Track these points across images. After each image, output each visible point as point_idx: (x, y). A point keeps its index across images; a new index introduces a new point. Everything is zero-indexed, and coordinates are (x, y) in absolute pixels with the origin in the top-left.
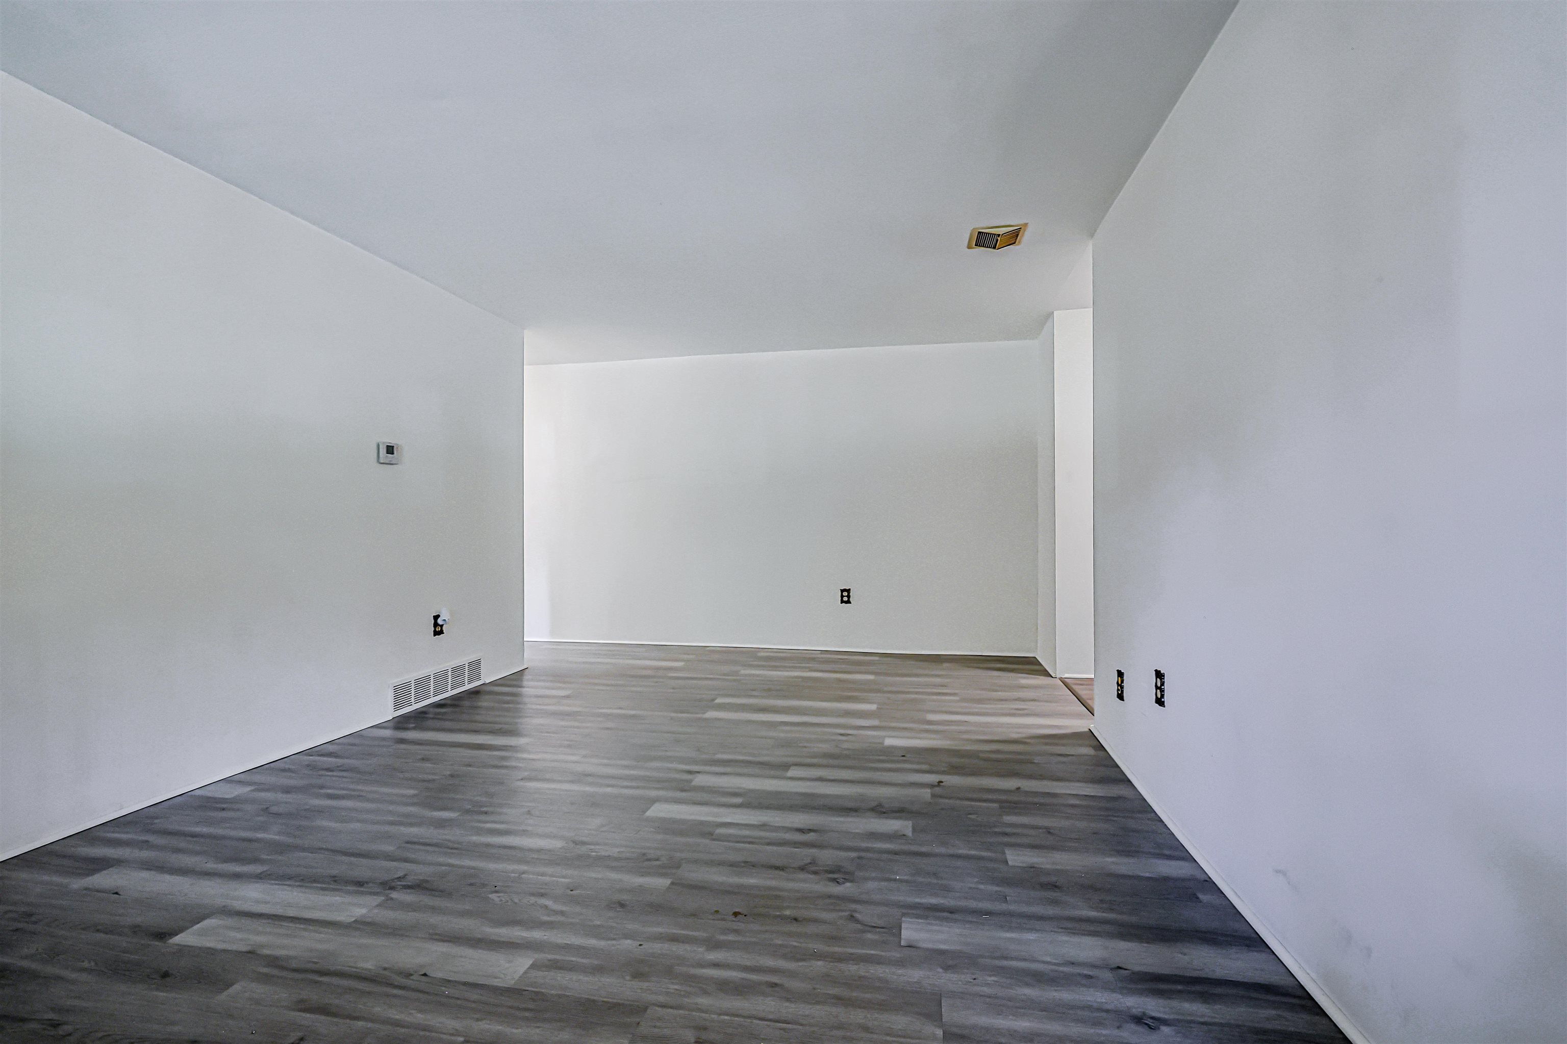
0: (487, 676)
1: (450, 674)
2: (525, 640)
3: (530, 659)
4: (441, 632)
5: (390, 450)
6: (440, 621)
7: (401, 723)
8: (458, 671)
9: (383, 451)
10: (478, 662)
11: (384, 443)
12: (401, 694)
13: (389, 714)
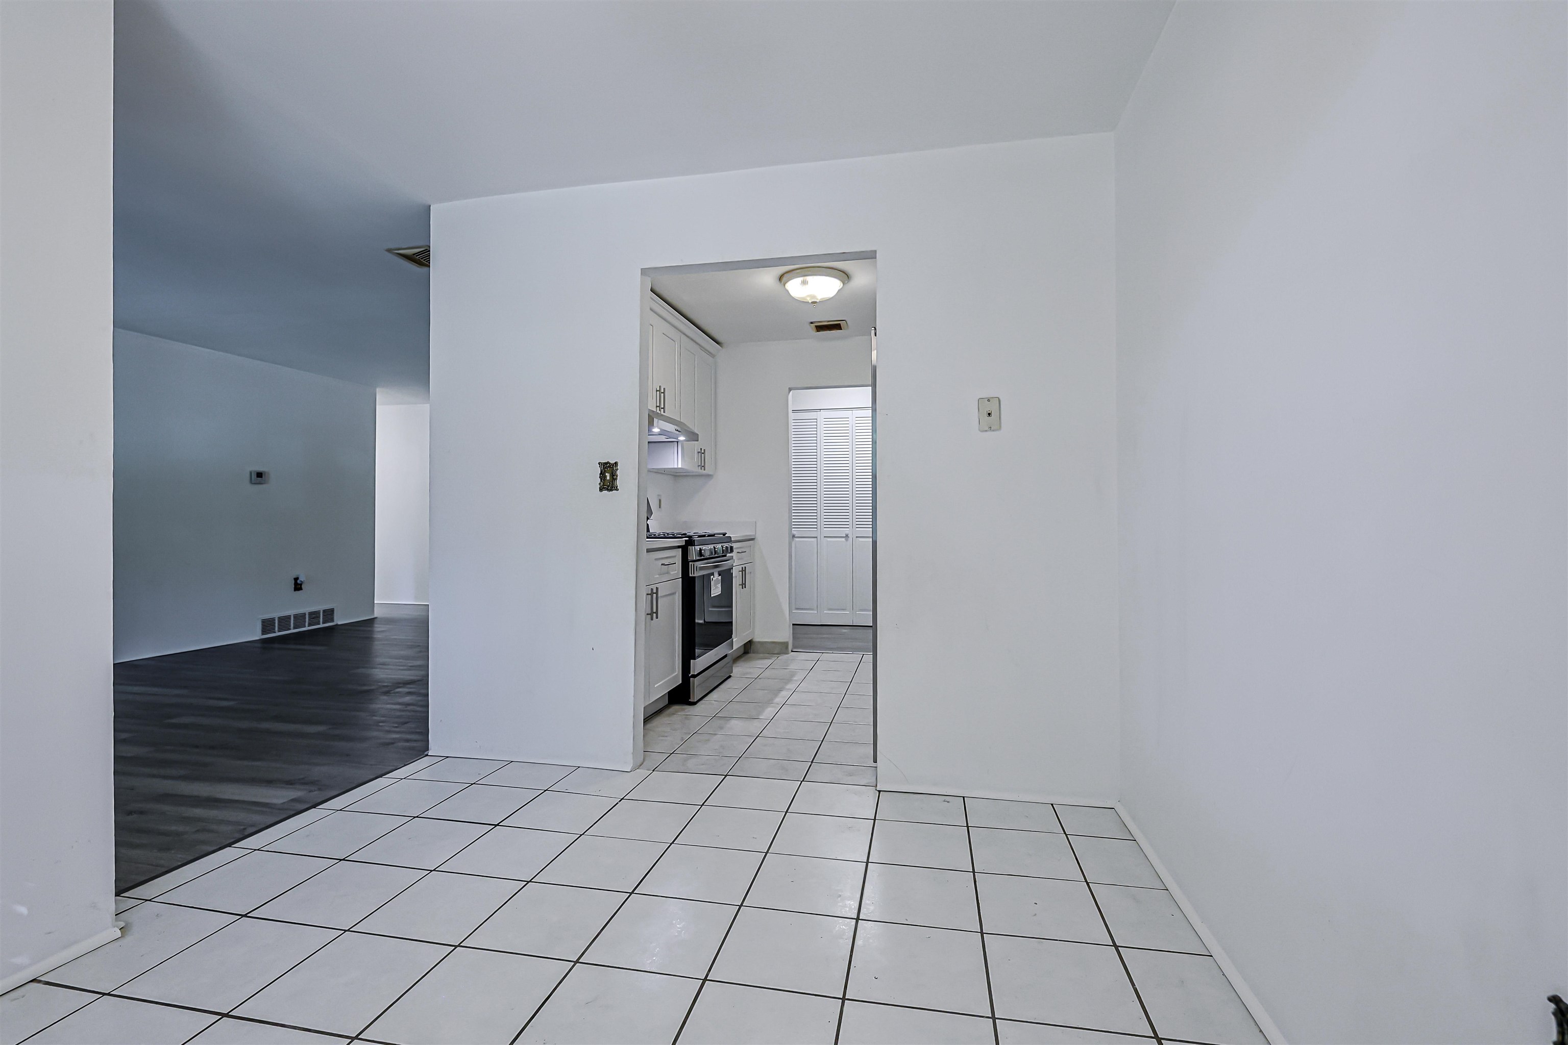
0: (339, 620)
1: (307, 616)
2: (375, 602)
3: (377, 613)
4: (301, 589)
5: (260, 475)
6: (298, 582)
7: (265, 643)
8: (314, 616)
9: (254, 476)
10: (332, 611)
11: (254, 471)
12: (267, 625)
13: (256, 635)
